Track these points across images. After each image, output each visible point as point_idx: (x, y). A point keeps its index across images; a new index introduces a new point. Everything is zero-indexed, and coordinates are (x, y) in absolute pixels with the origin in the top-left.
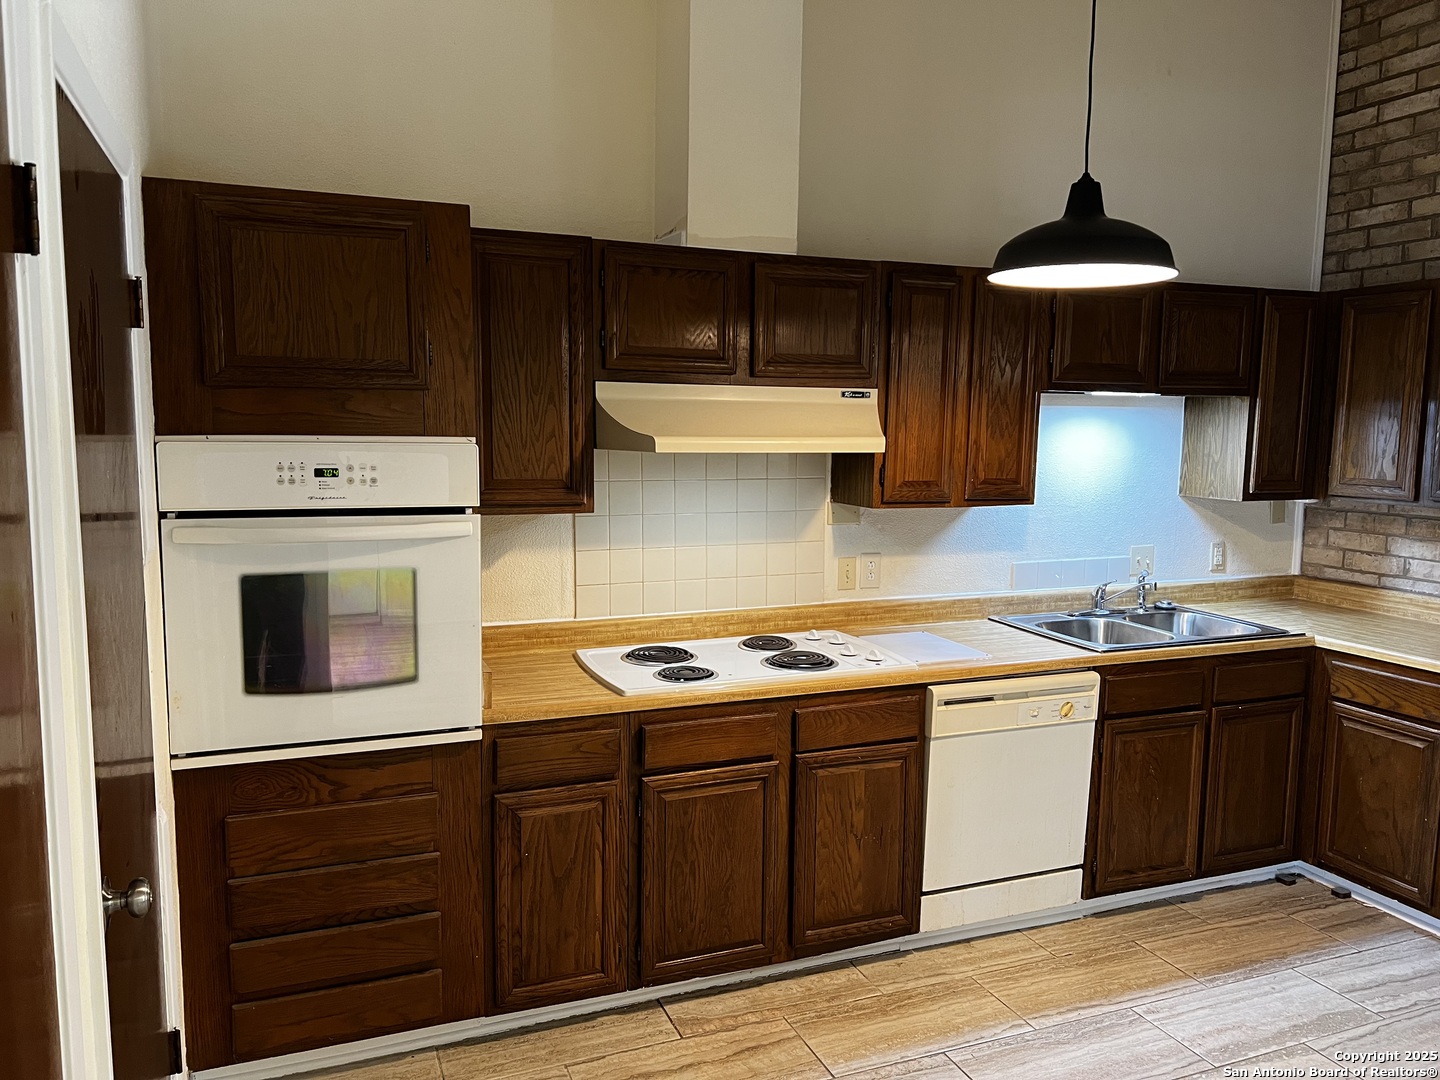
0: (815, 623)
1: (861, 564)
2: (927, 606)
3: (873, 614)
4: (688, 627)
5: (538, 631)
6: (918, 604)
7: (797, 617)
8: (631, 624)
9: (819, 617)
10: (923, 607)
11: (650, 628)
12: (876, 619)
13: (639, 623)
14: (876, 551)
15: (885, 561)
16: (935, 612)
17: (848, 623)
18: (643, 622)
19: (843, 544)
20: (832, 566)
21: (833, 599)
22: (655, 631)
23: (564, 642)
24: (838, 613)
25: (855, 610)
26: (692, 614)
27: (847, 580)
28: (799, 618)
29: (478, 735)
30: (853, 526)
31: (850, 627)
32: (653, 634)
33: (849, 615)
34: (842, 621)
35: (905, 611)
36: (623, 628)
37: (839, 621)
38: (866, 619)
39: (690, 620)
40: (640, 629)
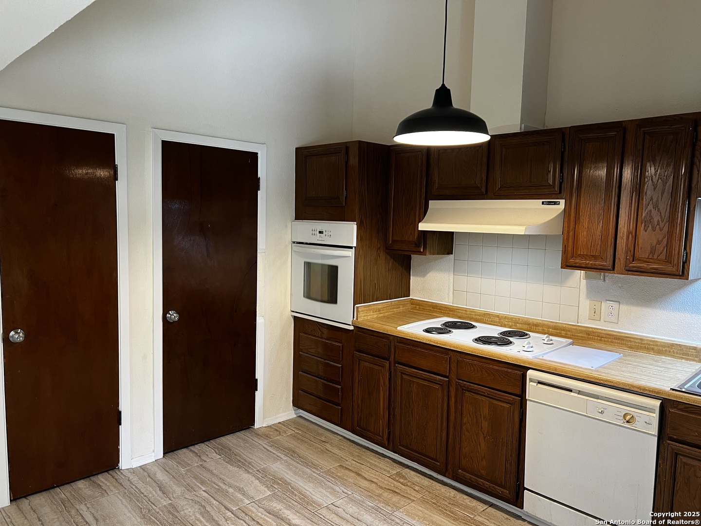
0: (566, 334)
1: (605, 306)
2: (649, 343)
3: (605, 338)
4: (497, 319)
5: (437, 306)
6: (641, 340)
7: (555, 328)
8: (472, 312)
9: (569, 331)
10: (645, 342)
11: (480, 316)
12: (608, 341)
13: (475, 312)
14: (616, 300)
15: (624, 308)
16: (656, 348)
17: (589, 339)
18: (478, 312)
19: (592, 293)
20: (585, 305)
21: (584, 324)
22: (482, 318)
23: (445, 313)
24: (582, 332)
25: (593, 332)
26: (500, 314)
27: (595, 314)
28: (557, 329)
29: (352, 328)
30: (601, 282)
31: (590, 342)
32: (481, 319)
33: (589, 335)
34: (584, 337)
35: (630, 341)
36: (468, 313)
37: (582, 337)
38: (601, 340)
39: (498, 316)
40: (475, 315)
